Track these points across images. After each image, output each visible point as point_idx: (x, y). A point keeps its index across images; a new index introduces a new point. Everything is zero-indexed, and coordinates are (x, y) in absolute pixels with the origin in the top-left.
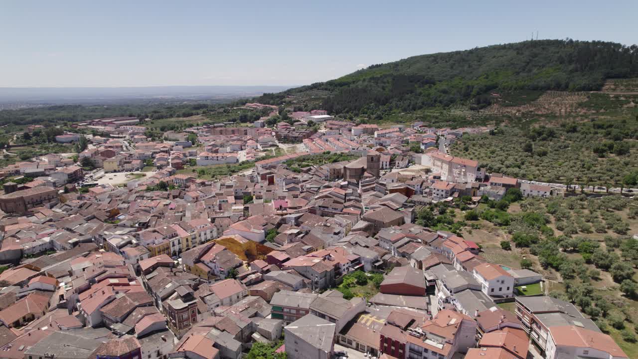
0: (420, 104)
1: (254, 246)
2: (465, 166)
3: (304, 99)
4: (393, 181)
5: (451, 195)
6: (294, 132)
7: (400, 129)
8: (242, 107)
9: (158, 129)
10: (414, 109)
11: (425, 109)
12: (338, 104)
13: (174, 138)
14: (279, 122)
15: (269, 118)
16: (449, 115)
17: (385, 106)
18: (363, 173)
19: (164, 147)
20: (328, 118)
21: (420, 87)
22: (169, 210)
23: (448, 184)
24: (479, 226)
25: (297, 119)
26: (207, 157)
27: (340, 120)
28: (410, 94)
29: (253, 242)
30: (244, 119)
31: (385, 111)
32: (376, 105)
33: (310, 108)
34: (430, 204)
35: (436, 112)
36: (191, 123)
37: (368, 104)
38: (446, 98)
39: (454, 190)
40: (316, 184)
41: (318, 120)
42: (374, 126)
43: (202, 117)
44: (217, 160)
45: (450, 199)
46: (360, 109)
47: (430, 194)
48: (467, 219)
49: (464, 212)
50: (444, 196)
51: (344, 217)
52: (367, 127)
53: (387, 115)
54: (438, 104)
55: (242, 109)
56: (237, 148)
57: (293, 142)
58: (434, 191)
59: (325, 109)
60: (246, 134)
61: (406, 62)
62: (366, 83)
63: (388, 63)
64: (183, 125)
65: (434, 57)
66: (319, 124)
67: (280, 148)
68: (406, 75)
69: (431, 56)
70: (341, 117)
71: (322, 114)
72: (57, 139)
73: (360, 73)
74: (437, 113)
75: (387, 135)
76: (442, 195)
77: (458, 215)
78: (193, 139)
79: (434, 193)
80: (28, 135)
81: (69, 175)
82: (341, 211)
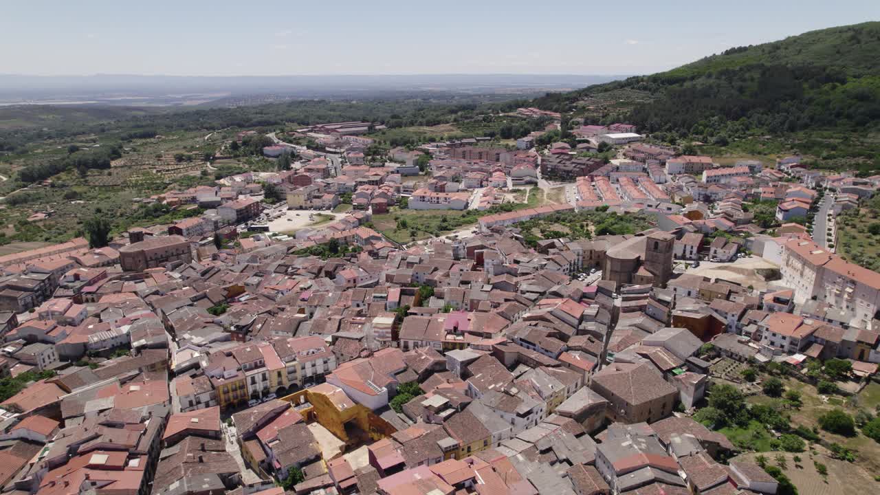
0: (807, 121)
1: (364, 415)
2: (853, 282)
3: (606, 104)
4: (689, 294)
5: (802, 351)
6: (568, 163)
7: (752, 168)
8: (511, 114)
9: (388, 143)
10: (792, 129)
11: (814, 130)
12: (656, 115)
13: (400, 159)
14: (555, 141)
15: (543, 133)
16: (862, 143)
17: (737, 123)
18: (636, 269)
19: (376, 175)
20: (634, 138)
21: (812, 87)
22: (299, 301)
23: (802, 324)
24: (850, 455)
25: (586, 138)
26: (424, 197)
27: (654, 144)
28: (789, 101)
29: (364, 407)
30: (507, 134)
31: (737, 131)
32: (720, 118)
33: (609, 119)
34: (752, 361)
35: (835, 135)
36: (434, 135)
37: (706, 118)
38: (862, 110)
39: (813, 339)
40: (538, 284)
41: (617, 142)
42: (706, 160)
43: (451, 128)
44: (438, 202)
45: (799, 358)
46: (691, 126)
47: (757, 337)
48: (825, 428)
49: (824, 398)
50: (786, 349)
51: (554, 374)
52: (692, 161)
53: (739, 137)
54: (845, 121)
55: (511, 117)
56: (475, 183)
57: (563, 179)
58: (765, 334)
59: (633, 124)
60: (498, 160)
61: (795, 41)
62: (711, 81)
63: (762, 45)
64: (422, 139)
65: (854, 30)
66: (616, 149)
67: (539, 189)
68: (789, 65)
69: (849, 28)
70: (657, 139)
71: (627, 132)
72: (265, 152)
73: (708, 62)
74: (836, 138)
75: (723, 181)
76: (782, 346)
77: (808, 407)
78: (422, 162)
79: (766, 338)
80: (237, 144)
81: (237, 211)
82: (557, 358)
